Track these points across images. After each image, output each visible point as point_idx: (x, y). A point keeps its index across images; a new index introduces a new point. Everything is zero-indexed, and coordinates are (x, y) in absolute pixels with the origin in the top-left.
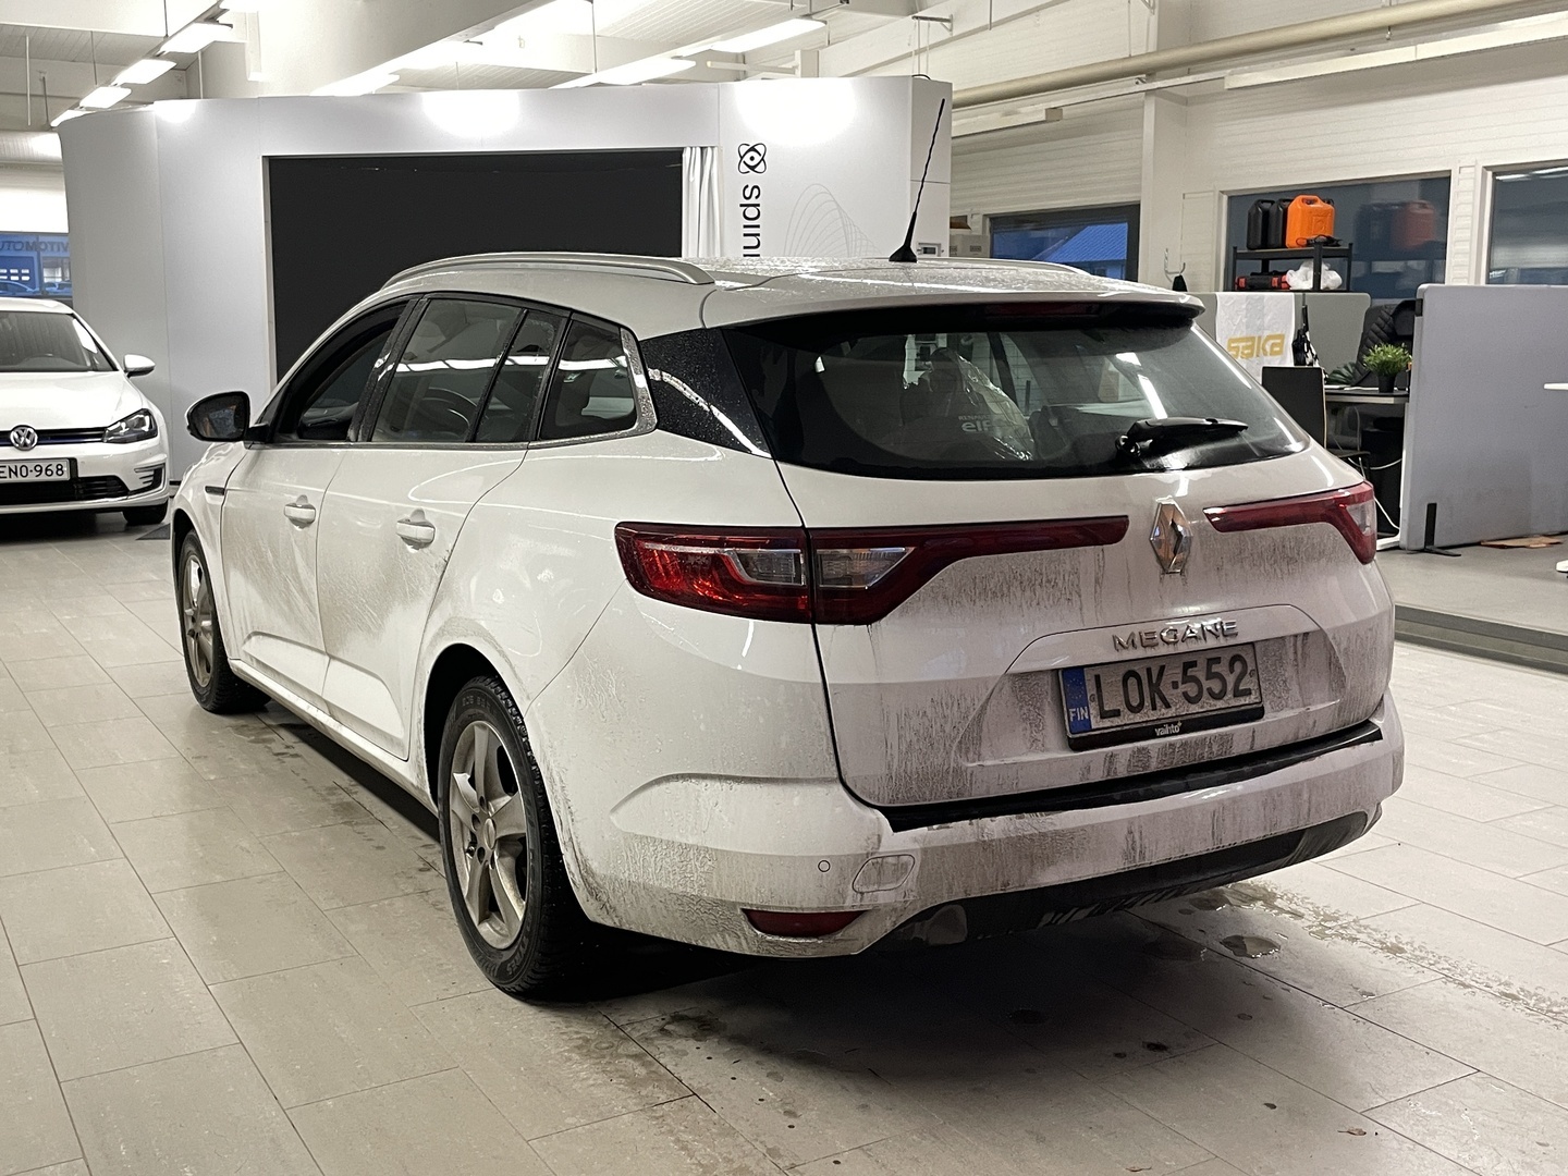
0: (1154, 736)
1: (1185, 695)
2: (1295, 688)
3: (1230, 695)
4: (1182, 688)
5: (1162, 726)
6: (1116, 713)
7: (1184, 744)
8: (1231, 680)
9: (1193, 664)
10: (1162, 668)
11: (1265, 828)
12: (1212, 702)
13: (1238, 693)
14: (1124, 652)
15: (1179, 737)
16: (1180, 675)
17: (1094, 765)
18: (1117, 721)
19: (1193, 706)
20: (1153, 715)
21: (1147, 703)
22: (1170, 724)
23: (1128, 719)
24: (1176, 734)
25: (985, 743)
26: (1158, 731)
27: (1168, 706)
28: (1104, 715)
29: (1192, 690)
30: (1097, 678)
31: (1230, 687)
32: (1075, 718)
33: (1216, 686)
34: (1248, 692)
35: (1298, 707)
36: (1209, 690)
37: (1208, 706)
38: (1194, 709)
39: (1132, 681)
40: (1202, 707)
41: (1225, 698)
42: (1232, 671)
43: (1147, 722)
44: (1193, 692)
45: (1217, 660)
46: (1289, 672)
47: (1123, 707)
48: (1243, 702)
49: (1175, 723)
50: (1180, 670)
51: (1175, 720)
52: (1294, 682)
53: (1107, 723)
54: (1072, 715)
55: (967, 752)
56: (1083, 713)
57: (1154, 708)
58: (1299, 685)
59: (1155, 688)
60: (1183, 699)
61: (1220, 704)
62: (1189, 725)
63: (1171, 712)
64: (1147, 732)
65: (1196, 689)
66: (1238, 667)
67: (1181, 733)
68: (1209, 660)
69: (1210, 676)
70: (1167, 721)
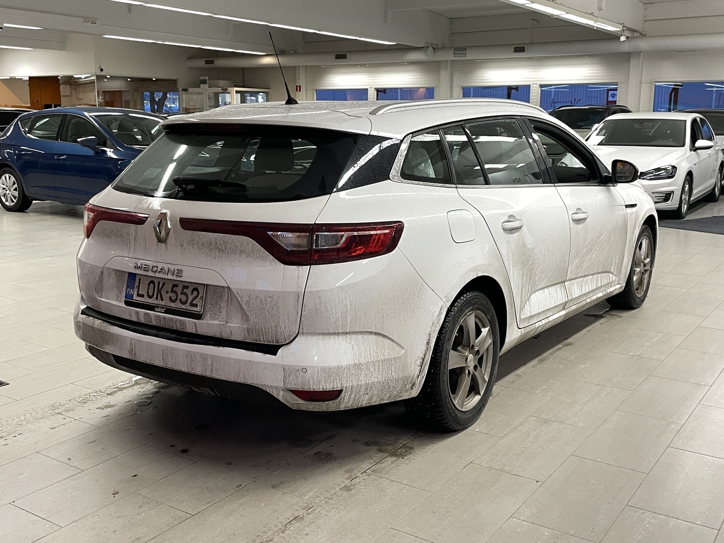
0: (154, 310)
1: (170, 297)
2: (224, 312)
3: (188, 304)
4: (170, 294)
5: (158, 307)
6: (142, 296)
7: (164, 318)
8: (190, 298)
9: (177, 286)
10: (164, 284)
11: (188, 368)
12: (180, 304)
13: (192, 305)
14: (137, 270)
15: (164, 315)
16: (171, 289)
17: (133, 313)
18: (142, 299)
19: (173, 304)
20: (156, 302)
21: (155, 296)
22: (161, 308)
23: (146, 300)
24: (163, 313)
25: (104, 292)
26: (156, 309)
27: (162, 300)
28: (139, 295)
29: (174, 297)
30: (140, 280)
31: (189, 301)
32: (129, 292)
33: (184, 298)
34: (196, 306)
35: (223, 321)
36: (180, 299)
37: (177, 305)
38: (173, 305)
39: (152, 285)
40: (176, 305)
41: (186, 305)
42: (192, 294)
43: (153, 303)
44: (174, 298)
45: (187, 287)
46: (223, 305)
47: (146, 295)
48: (193, 309)
49: (163, 308)
50: (171, 287)
51: (164, 307)
52: (225, 309)
53: (139, 299)
54: (128, 291)
55: (98, 293)
56: (131, 292)
57: (157, 299)
58: (227, 312)
59: (159, 291)
60: (168, 299)
61: (183, 307)
62: (168, 311)
63: (163, 303)
64: (152, 308)
65: (175, 297)
66: (195, 293)
67: (165, 313)
68: (184, 286)
69: (182, 293)
70: (161, 306)
